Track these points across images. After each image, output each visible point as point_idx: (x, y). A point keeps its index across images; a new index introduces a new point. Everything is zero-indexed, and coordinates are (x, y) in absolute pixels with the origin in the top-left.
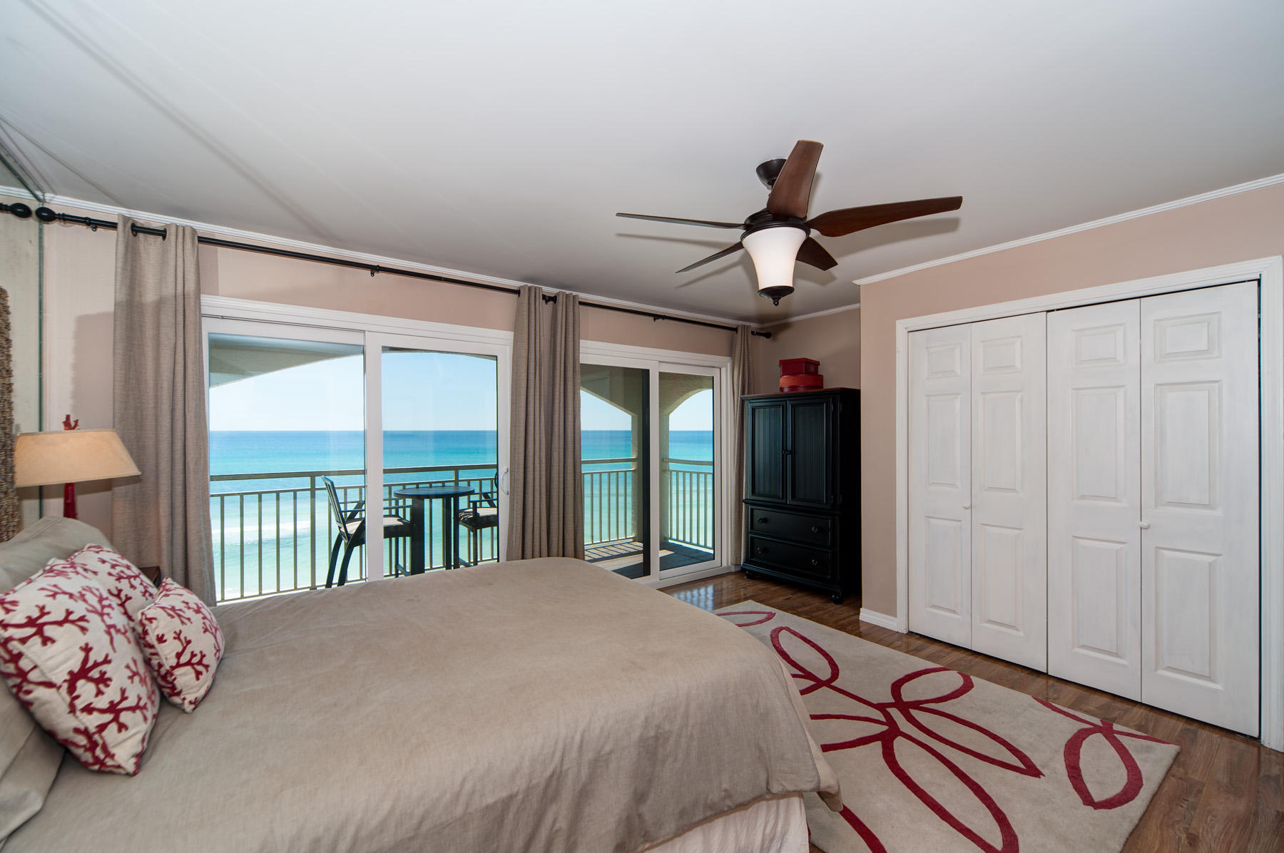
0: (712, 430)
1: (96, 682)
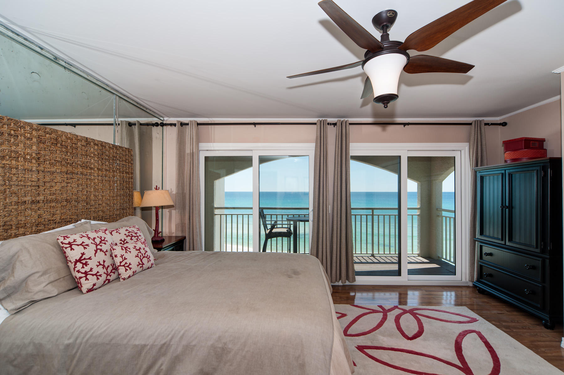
0: (454, 191)
1: (83, 264)
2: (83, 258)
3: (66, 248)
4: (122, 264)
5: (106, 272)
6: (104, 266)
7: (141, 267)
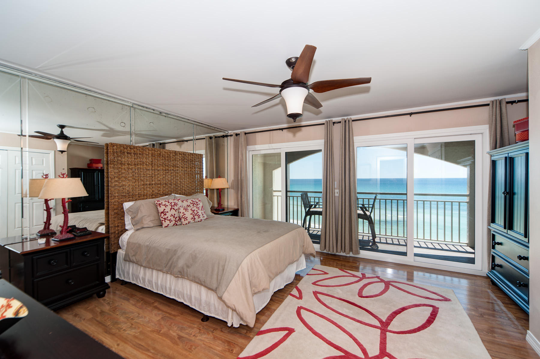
1: (164, 214)
2: (164, 211)
3: (158, 206)
4: (183, 217)
5: (175, 220)
6: (174, 217)
7: (193, 220)
